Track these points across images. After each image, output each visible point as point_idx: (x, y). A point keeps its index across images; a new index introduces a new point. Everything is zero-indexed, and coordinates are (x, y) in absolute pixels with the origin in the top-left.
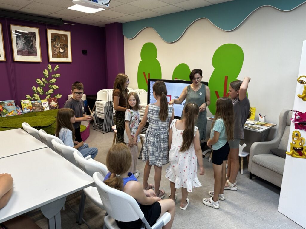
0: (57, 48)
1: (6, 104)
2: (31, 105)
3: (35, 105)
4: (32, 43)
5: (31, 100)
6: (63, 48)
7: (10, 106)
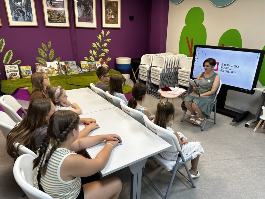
0: (109, 14)
1: (70, 64)
2: (88, 65)
3: (91, 66)
4: (90, 10)
5: (88, 62)
6: (114, 14)
7: (73, 66)
